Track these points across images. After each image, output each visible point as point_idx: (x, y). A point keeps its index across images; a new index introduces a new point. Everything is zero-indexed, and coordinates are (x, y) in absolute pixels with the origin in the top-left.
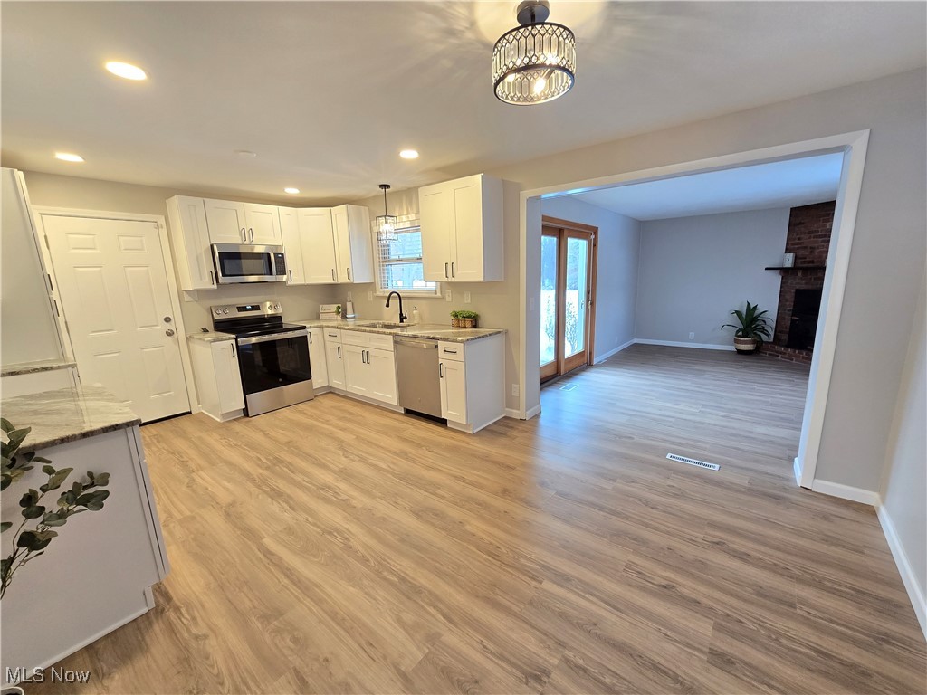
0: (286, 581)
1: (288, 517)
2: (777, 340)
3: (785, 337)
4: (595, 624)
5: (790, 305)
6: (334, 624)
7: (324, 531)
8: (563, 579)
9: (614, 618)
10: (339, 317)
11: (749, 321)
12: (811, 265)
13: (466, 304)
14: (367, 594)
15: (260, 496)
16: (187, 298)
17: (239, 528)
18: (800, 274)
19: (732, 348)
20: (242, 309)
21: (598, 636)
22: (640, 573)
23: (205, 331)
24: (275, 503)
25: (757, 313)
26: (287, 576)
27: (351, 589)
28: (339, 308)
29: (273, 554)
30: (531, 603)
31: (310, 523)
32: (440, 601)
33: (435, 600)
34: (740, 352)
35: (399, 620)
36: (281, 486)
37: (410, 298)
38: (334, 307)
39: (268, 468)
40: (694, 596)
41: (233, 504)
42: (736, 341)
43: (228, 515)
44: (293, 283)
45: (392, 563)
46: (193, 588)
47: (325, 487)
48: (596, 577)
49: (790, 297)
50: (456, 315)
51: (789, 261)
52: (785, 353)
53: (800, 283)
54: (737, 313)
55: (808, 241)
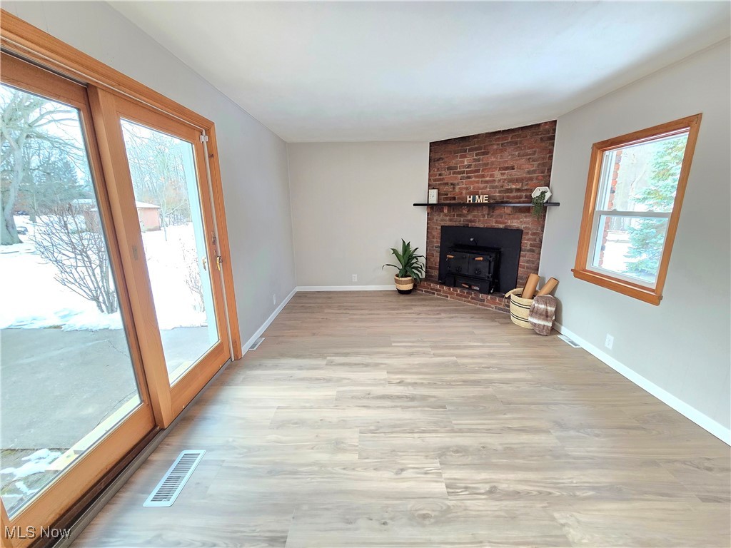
2: (429, 277)
3: (436, 273)
5: (437, 242)
11: (406, 258)
12: (453, 202)
18: (446, 211)
19: (393, 287)
25: (411, 250)
34: (401, 292)
42: (397, 281)
49: (437, 232)
51: (433, 197)
52: (440, 291)
53: (445, 219)
54: (395, 252)
55: (448, 177)
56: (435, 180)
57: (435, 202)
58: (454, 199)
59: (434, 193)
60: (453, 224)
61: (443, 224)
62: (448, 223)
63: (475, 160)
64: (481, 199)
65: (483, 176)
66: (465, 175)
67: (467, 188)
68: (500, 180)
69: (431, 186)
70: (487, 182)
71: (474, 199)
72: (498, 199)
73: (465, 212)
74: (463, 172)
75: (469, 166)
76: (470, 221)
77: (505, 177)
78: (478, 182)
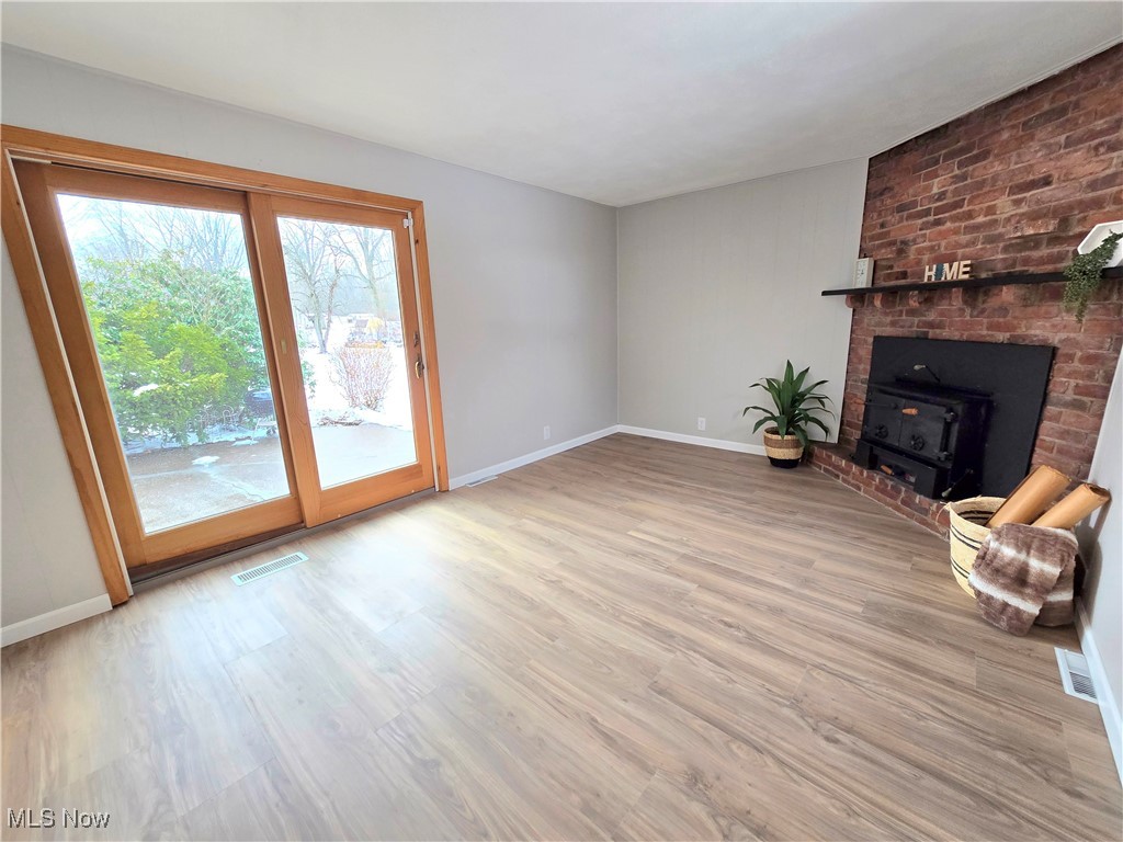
2: (843, 441)
11: (790, 401)
12: (902, 282)
18: (880, 303)
34: (773, 461)
42: (765, 440)
56: (873, 238)
58: (904, 275)
59: (865, 265)
60: (899, 332)
63: (958, 179)
64: (956, 271)
65: (970, 215)
66: (931, 218)
67: (932, 249)
68: (1008, 220)
69: (863, 254)
70: (977, 228)
71: (939, 272)
72: (1001, 269)
73: (914, 303)
74: (927, 212)
75: (942, 196)
76: (932, 325)
77: (1024, 209)
78: (956, 232)
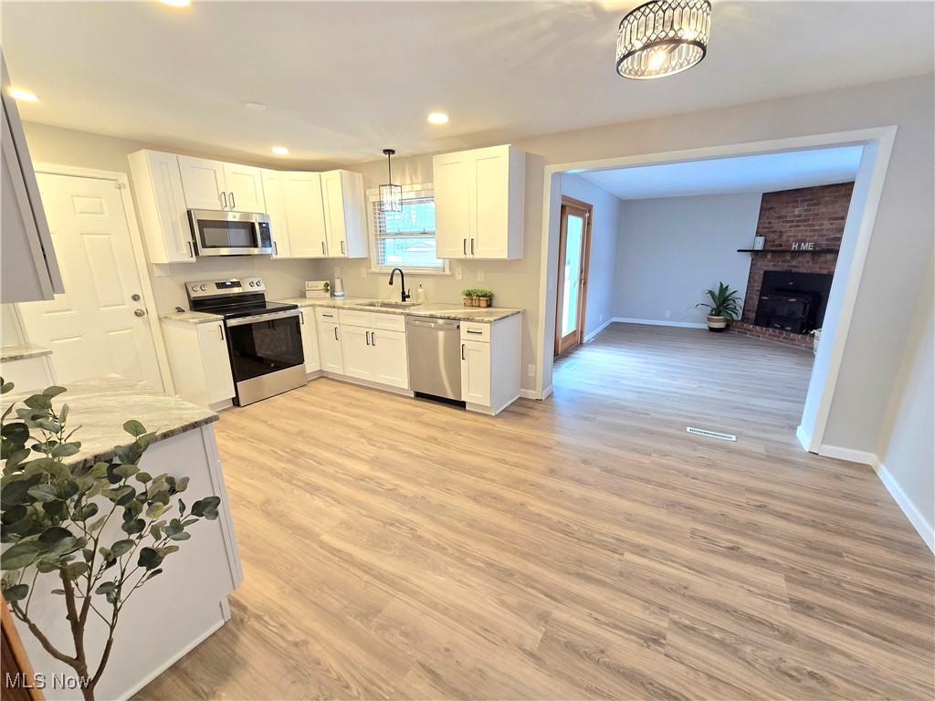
0: (367, 577)
1: (336, 510)
2: (745, 319)
3: (752, 316)
4: (686, 588)
5: (758, 286)
6: (439, 615)
7: (385, 524)
8: (641, 550)
9: (701, 581)
10: (328, 295)
11: (722, 301)
12: (779, 248)
13: (480, 283)
14: (460, 581)
15: (295, 491)
16: (157, 272)
17: (287, 527)
18: (769, 257)
19: (705, 326)
20: (221, 285)
21: (694, 599)
22: (706, 538)
23: (180, 310)
24: (315, 497)
25: (728, 293)
26: (367, 573)
27: (440, 578)
28: (327, 285)
29: (340, 551)
30: (621, 574)
31: (365, 516)
32: (535, 581)
33: (530, 581)
34: (712, 330)
35: (503, 603)
36: (314, 480)
37: (412, 275)
38: (321, 284)
39: (289, 461)
40: (759, 554)
41: (267, 502)
42: (709, 320)
43: (268, 514)
44: (279, 256)
45: (471, 549)
46: (266, 594)
47: (363, 478)
48: (668, 545)
49: (759, 278)
50: (469, 294)
51: (759, 244)
52: (753, 331)
53: (768, 264)
54: (711, 292)
55: (777, 225)
56: (763, 228)
57: (760, 249)
58: (781, 245)
59: (761, 240)
60: (777, 269)
61: (766, 269)
62: (772, 269)
63: (806, 210)
64: (806, 246)
65: (812, 225)
66: (794, 224)
67: (795, 236)
68: (828, 230)
69: (758, 234)
70: (814, 231)
71: (799, 246)
72: (824, 247)
73: (788, 258)
74: (793, 221)
75: (800, 216)
76: (794, 267)
77: (834, 226)
78: (806, 230)
